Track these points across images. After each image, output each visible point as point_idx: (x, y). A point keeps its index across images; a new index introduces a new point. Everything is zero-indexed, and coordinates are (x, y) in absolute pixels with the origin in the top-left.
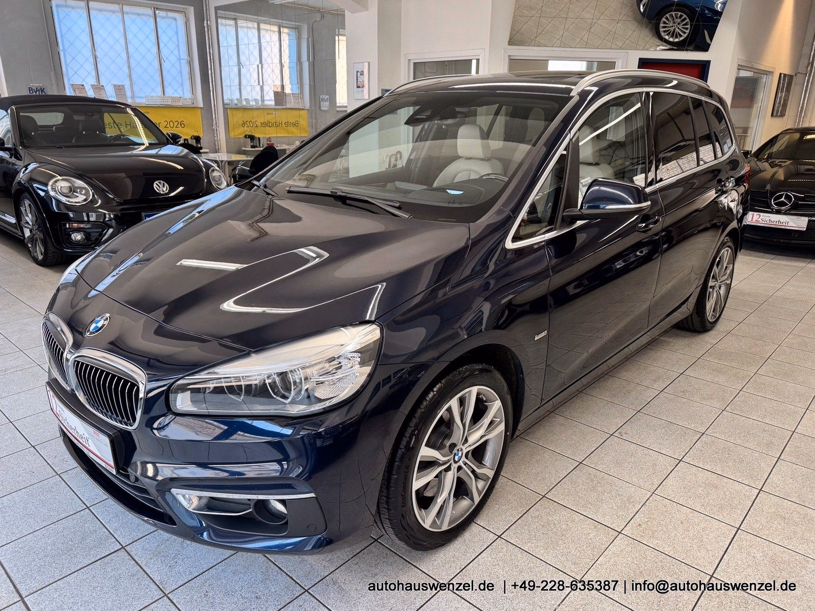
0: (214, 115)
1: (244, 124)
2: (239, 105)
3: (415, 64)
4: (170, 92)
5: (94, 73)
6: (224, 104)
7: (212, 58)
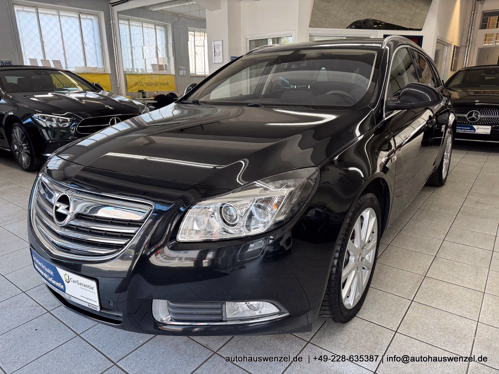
0: (118, 78)
1: (136, 84)
2: (133, 73)
3: (250, 41)
4: (89, 65)
5: (41, 53)
6: (124, 72)
7: (116, 43)
